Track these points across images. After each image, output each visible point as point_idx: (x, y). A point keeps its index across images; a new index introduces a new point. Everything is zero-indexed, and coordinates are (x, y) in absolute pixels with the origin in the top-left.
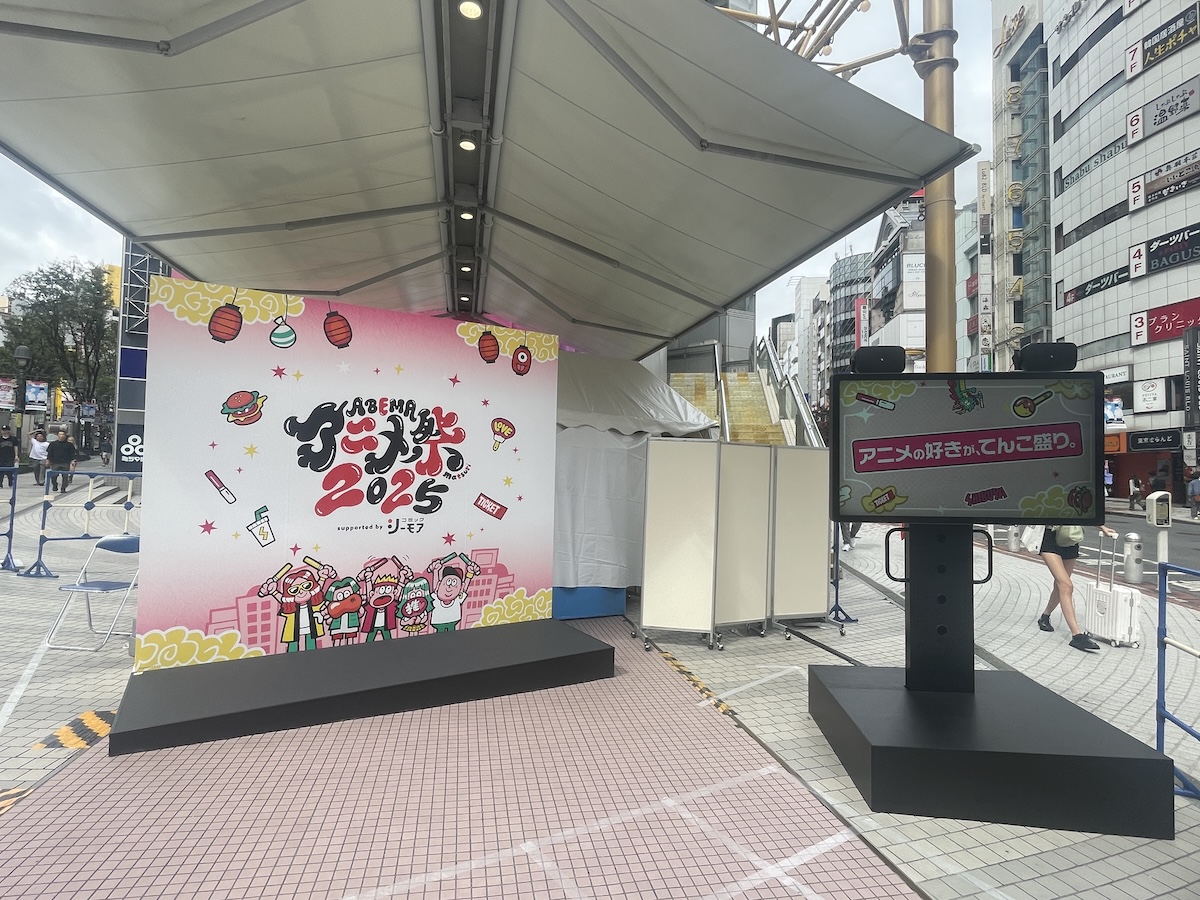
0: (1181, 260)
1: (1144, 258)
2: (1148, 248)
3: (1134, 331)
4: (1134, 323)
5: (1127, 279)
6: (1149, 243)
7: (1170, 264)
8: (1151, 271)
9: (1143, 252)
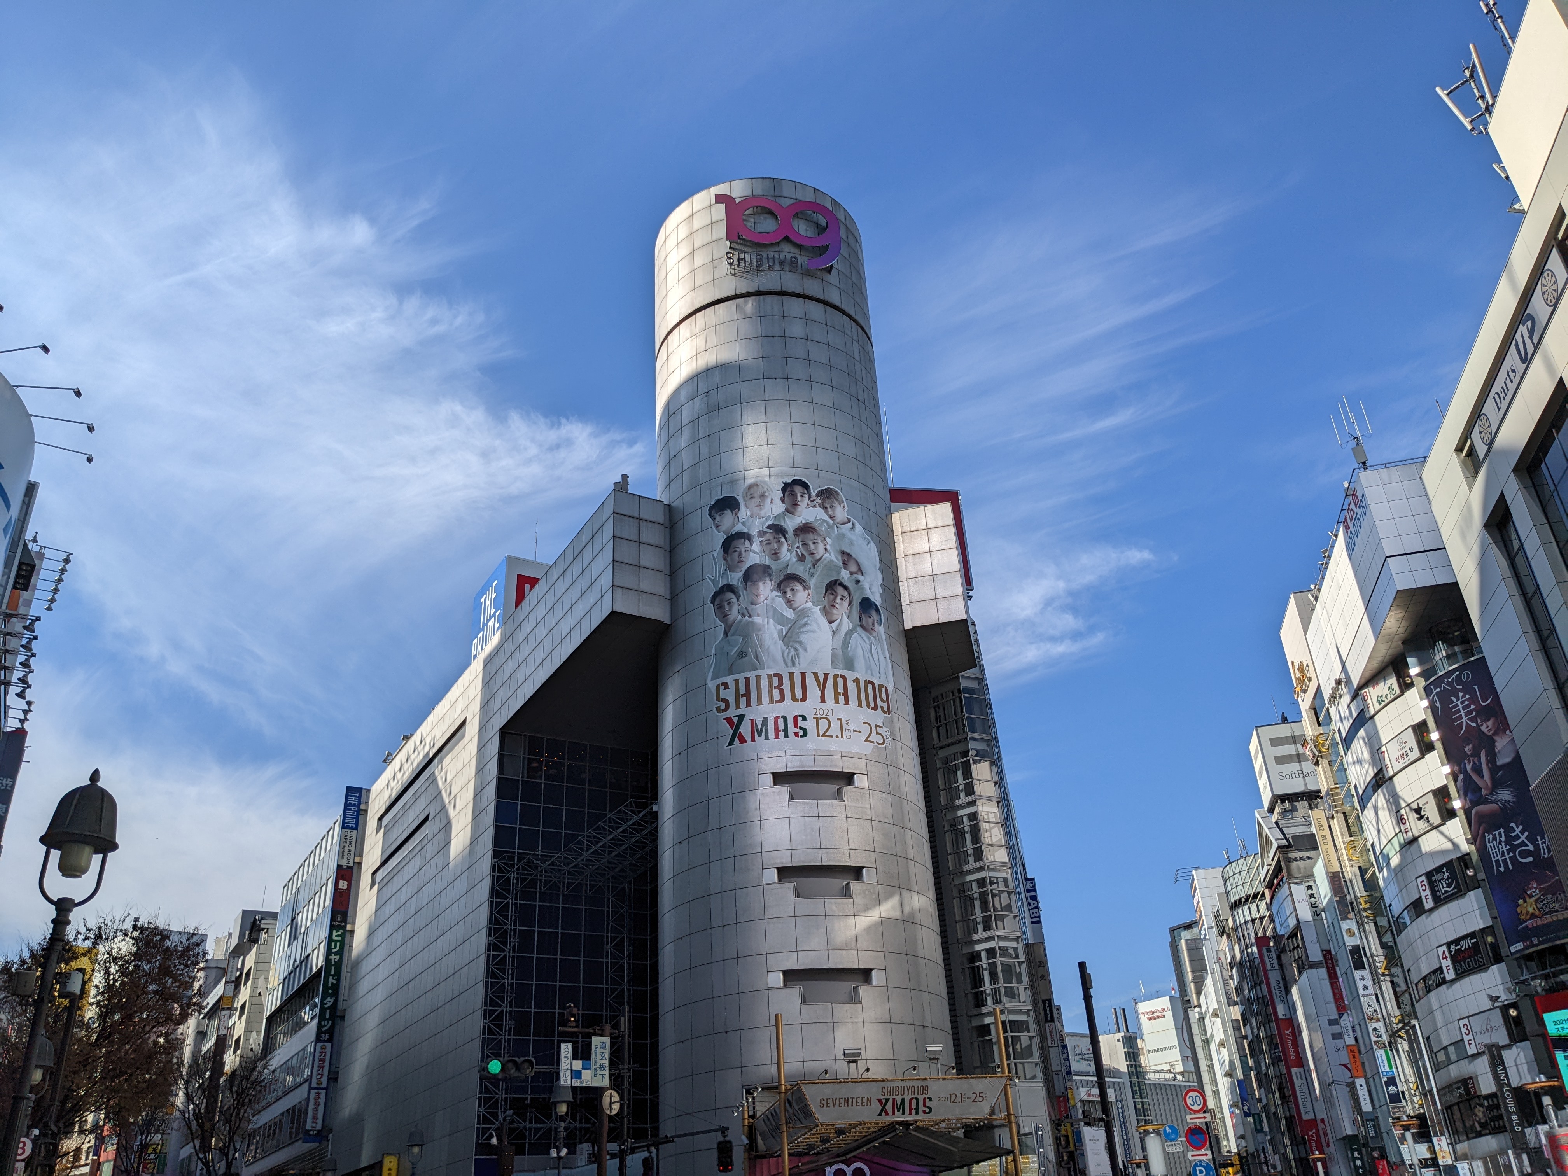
0: (1475, 968)
1: (1449, 959)
2: (1450, 952)
3: (1466, 1038)
4: (1464, 1030)
5: (1444, 982)
6: (1449, 944)
7: (1469, 970)
8: (1461, 975)
9: (1447, 954)
